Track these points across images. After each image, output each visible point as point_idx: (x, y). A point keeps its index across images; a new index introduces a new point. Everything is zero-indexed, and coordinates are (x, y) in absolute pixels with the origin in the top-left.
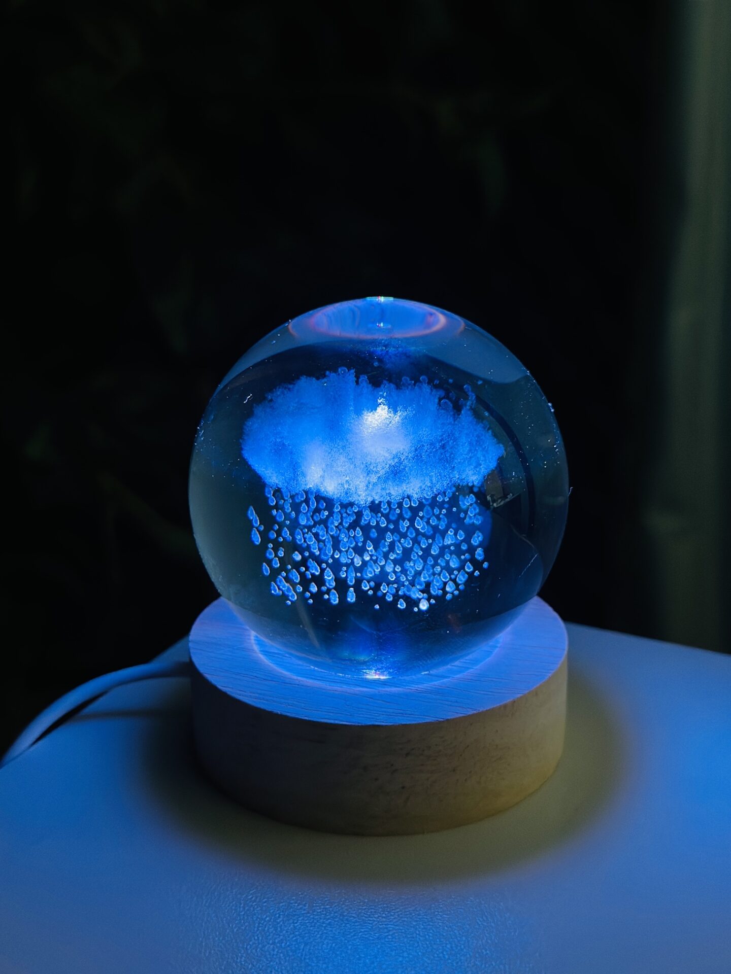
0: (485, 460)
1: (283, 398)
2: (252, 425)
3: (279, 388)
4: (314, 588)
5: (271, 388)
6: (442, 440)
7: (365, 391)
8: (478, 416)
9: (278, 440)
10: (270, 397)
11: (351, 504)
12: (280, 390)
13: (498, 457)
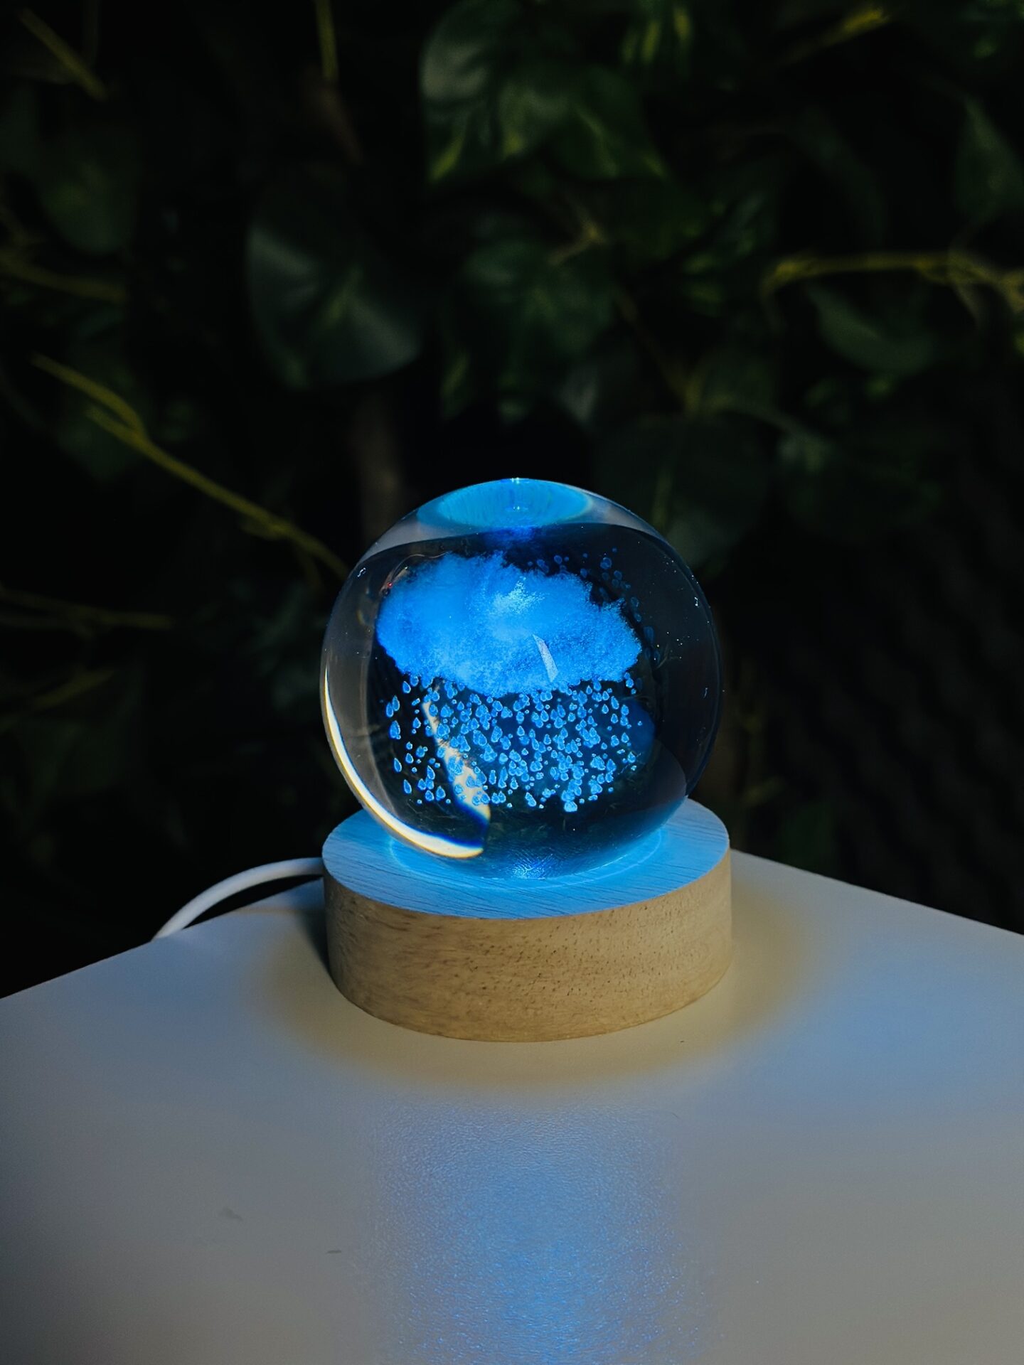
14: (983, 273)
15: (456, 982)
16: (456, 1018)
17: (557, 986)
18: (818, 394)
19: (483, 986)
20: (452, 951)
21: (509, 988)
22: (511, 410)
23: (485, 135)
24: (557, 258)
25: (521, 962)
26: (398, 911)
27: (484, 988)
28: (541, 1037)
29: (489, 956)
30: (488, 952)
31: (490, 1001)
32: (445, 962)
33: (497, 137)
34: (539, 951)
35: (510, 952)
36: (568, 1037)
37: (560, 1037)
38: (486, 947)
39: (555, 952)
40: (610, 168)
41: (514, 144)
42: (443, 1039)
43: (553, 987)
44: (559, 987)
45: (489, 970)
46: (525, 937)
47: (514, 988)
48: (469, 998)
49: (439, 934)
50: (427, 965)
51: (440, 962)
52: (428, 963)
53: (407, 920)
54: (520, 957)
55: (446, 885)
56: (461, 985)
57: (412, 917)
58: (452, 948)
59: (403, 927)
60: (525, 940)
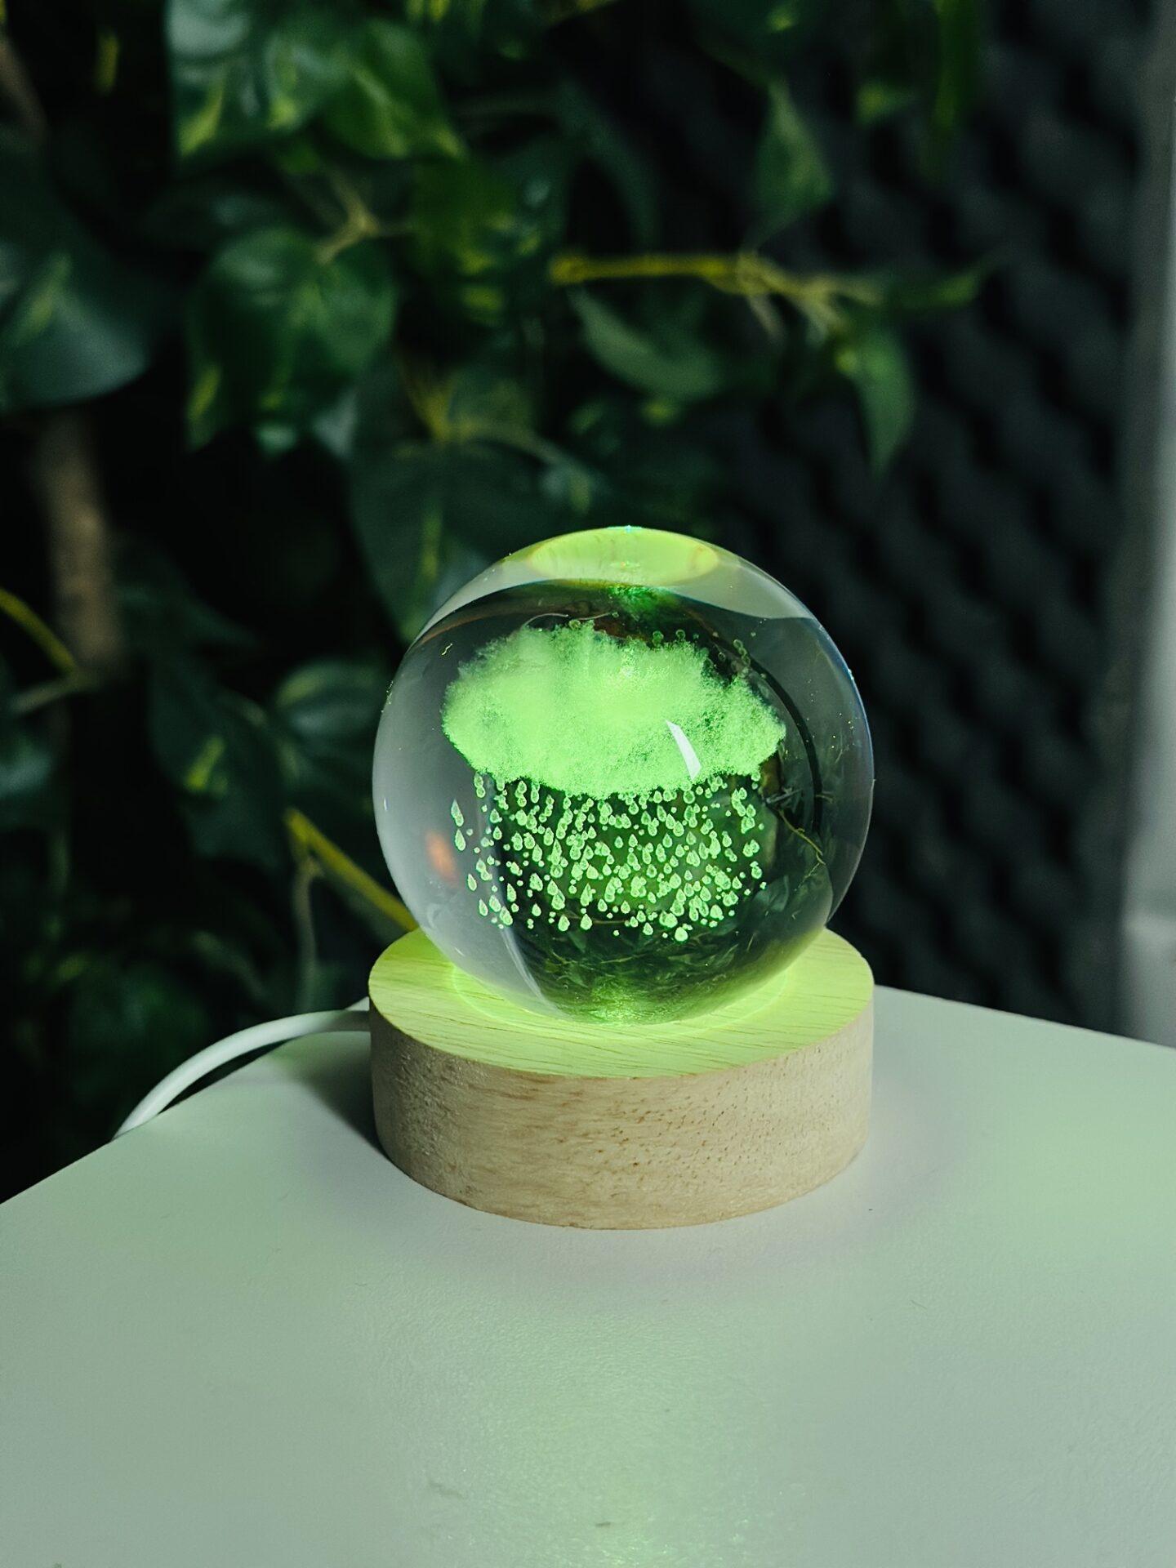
0: (761, 743)
1: (498, 654)
2: (456, 690)
3: (494, 642)
4: (536, 911)
5: (482, 642)
6: (705, 714)
7: (606, 646)
8: (753, 687)
9: (488, 708)
10: (480, 654)
11: (585, 797)
12: (495, 644)
13: (778, 740)
14: (776, 280)
15: (599, 1159)
16: (596, 1204)
17: (723, 1155)
18: (586, 419)
19: (634, 1162)
20: (595, 1121)
21: (667, 1161)
22: (276, 437)
23: (248, 99)
24: (327, 253)
25: (683, 1128)
26: (520, 1075)
27: (636, 1164)
28: (704, 1219)
29: (643, 1124)
30: (642, 1119)
31: (642, 1179)
32: (586, 1135)
33: (264, 104)
34: (704, 1114)
35: (668, 1117)
36: (734, 1215)
37: (725, 1216)
38: (642, 1111)
39: (723, 1113)
40: (395, 145)
41: (286, 112)
42: (579, 1230)
43: (719, 1156)
44: (726, 1155)
45: (643, 1141)
46: (689, 1098)
47: (673, 1161)
48: (616, 1177)
49: (579, 1101)
50: (561, 1141)
51: (579, 1136)
52: (562, 1138)
53: (534, 1086)
54: (682, 1123)
55: (562, 1037)
56: (606, 1162)
57: (542, 1082)
58: (596, 1118)
59: (528, 1095)
60: (690, 1101)
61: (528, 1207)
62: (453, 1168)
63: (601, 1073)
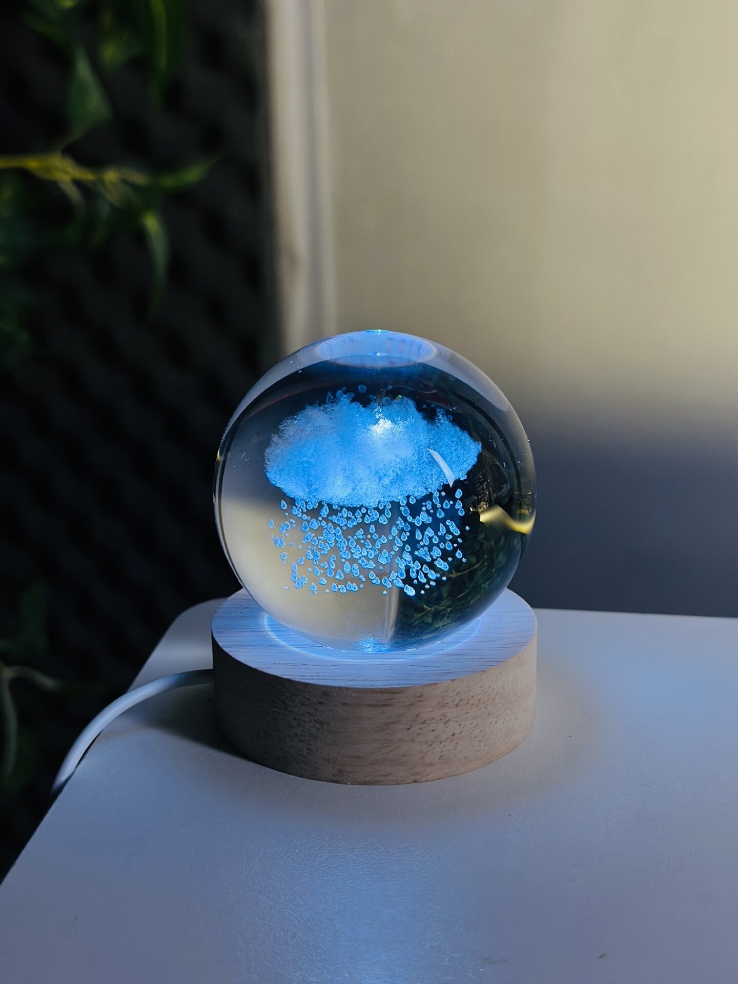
15: (432, 736)
17: (498, 719)
19: (452, 733)
20: (430, 712)
21: (470, 729)
25: (479, 707)
27: (453, 735)
29: (458, 708)
30: (457, 705)
31: (456, 743)
32: (424, 722)
34: (489, 695)
38: (457, 700)
39: (498, 693)
42: (418, 784)
43: (496, 720)
45: (457, 719)
46: (482, 687)
47: (473, 729)
48: (442, 745)
49: (421, 701)
50: (408, 729)
51: (420, 724)
52: (408, 727)
53: (390, 696)
54: (479, 703)
55: (381, 663)
56: (436, 738)
57: (397, 693)
58: (430, 710)
59: (386, 703)
60: (483, 688)
61: (385, 776)
62: (328, 760)
63: (430, 681)
